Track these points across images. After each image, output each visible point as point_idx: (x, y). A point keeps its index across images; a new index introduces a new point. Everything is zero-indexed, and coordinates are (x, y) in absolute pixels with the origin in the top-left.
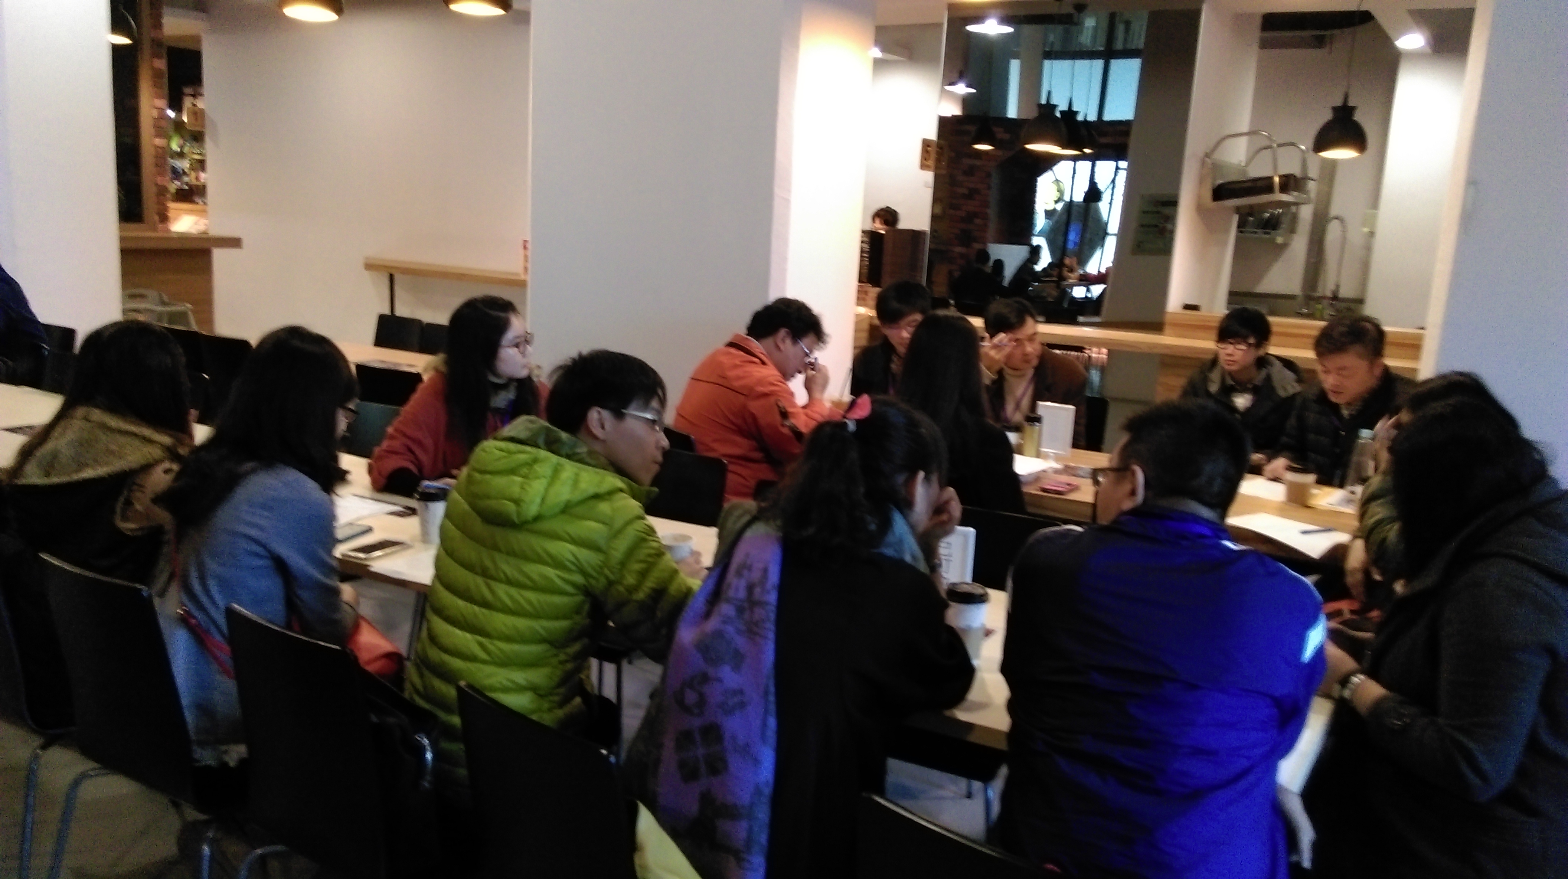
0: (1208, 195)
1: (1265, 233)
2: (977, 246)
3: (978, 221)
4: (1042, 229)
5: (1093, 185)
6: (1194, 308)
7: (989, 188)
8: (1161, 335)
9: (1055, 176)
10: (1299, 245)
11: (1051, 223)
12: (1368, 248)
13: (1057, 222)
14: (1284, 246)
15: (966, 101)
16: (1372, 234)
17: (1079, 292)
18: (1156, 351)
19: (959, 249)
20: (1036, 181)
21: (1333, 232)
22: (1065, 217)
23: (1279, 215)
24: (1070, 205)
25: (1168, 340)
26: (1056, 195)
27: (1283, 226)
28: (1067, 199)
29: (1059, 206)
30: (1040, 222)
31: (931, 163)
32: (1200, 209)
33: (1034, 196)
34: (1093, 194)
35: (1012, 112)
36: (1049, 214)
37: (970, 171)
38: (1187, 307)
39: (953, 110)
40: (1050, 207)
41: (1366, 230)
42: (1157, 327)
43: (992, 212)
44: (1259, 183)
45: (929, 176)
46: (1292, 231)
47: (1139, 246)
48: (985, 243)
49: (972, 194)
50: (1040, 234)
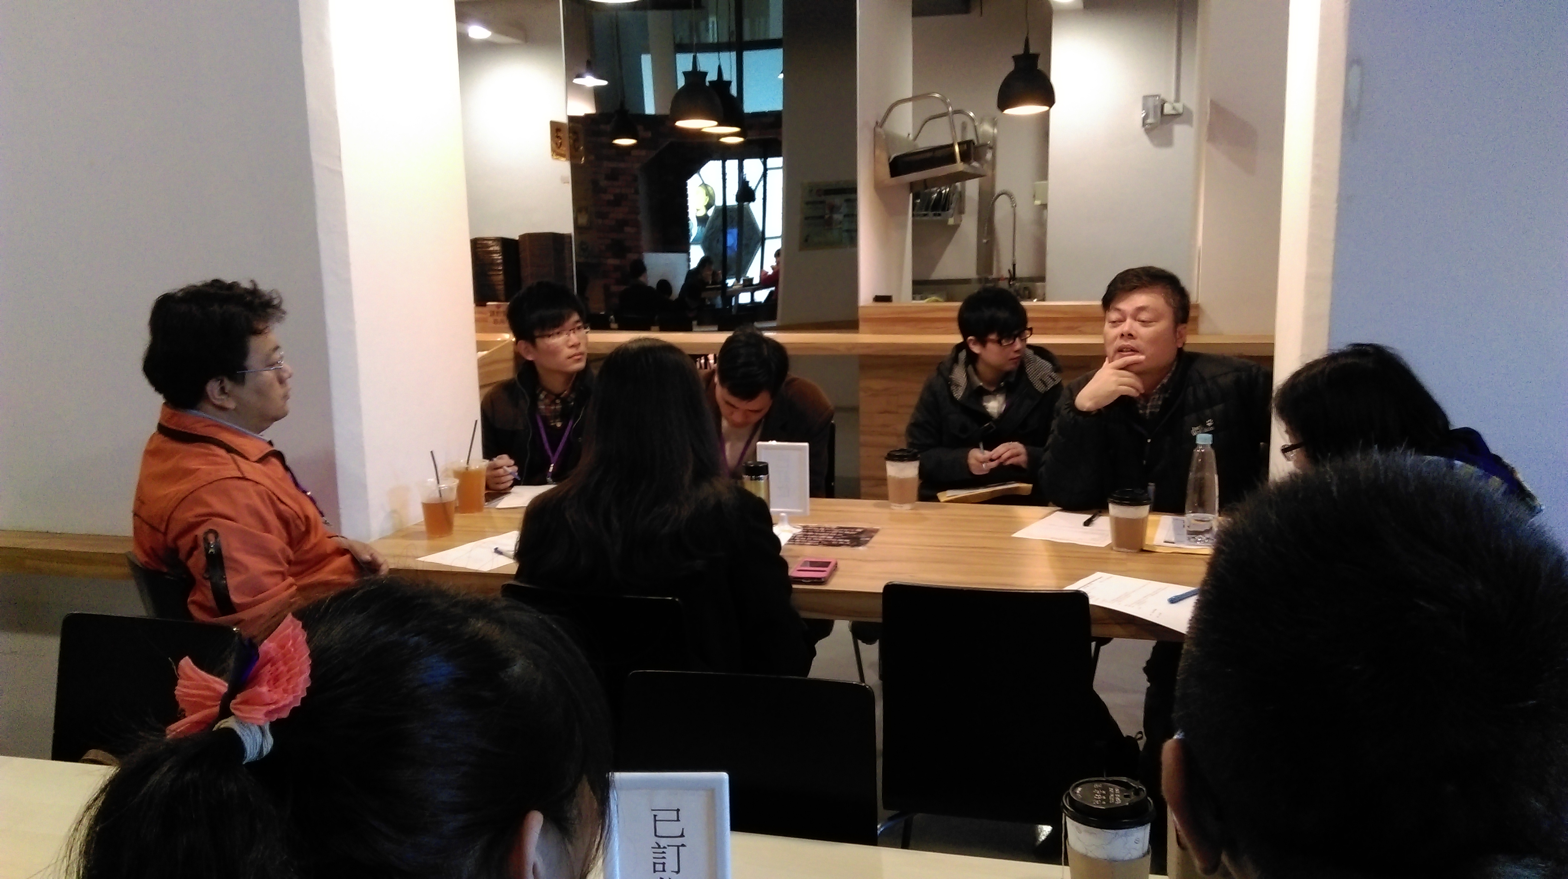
0: (886, 170)
1: (935, 215)
2: (632, 256)
3: (628, 229)
4: (697, 233)
5: (744, 185)
6: (887, 299)
7: (637, 192)
8: (858, 333)
9: (702, 179)
10: (969, 225)
11: (704, 230)
12: (1041, 223)
13: (710, 228)
14: (956, 227)
15: (598, 94)
16: (1044, 206)
17: (744, 298)
18: (855, 352)
19: (612, 261)
20: (686, 185)
21: (1002, 207)
22: (719, 222)
23: (947, 195)
24: (724, 210)
25: (865, 338)
26: (705, 200)
27: (953, 206)
28: (719, 202)
29: (710, 213)
30: (695, 229)
31: (565, 149)
32: (879, 188)
33: (686, 201)
34: (746, 193)
35: (650, 108)
36: (702, 220)
37: (613, 176)
38: (878, 299)
39: (584, 108)
40: (702, 213)
41: (1038, 202)
42: (852, 325)
43: (643, 217)
44: (939, 153)
45: (564, 167)
46: (961, 211)
47: (806, 240)
48: (640, 253)
49: (618, 201)
50: (696, 242)
